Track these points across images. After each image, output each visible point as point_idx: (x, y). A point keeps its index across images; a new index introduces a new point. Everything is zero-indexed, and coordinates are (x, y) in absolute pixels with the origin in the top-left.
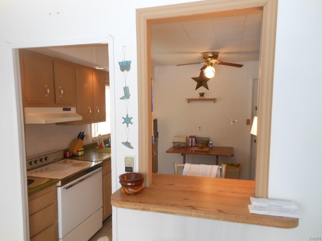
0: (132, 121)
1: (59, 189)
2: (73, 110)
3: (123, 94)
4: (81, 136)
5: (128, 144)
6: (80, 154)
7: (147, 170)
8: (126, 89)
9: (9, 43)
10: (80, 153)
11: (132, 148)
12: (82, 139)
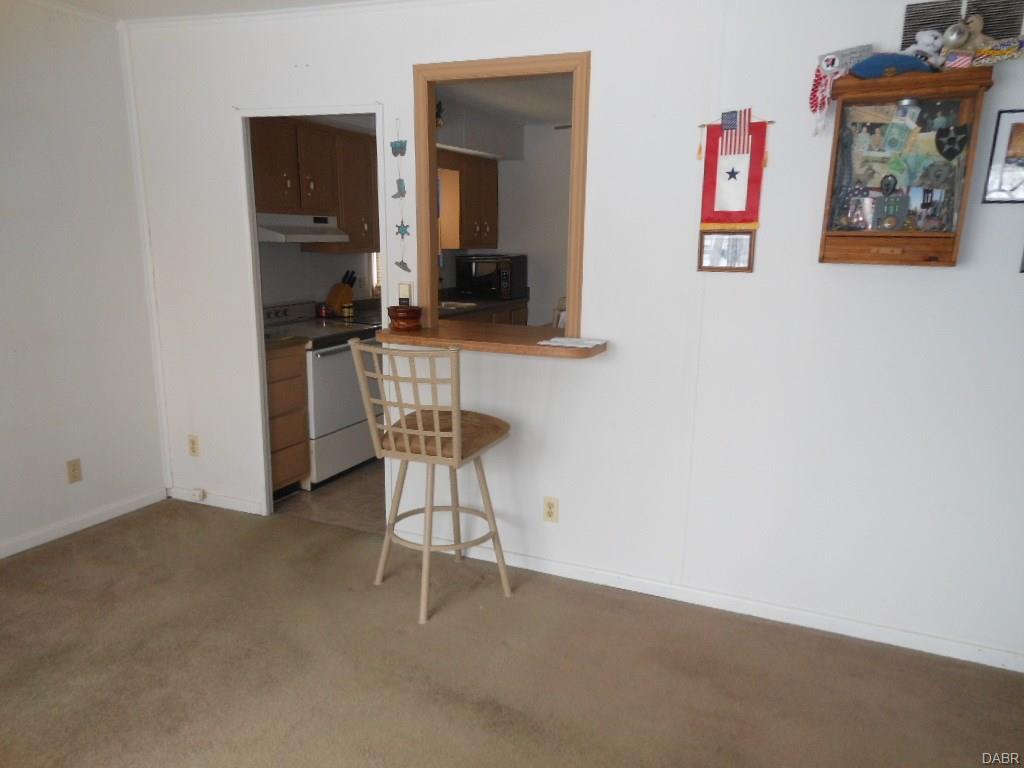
0: (408, 230)
1: (310, 355)
2: (333, 222)
3: (395, 191)
4: (350, 279)
5: (403, 265)
6: (346, 315)
7: (429, 303)
8: (400, 183)
9: (237, 109)
10: (347, 312)
11: (409, 271)
12: (352, 285)
